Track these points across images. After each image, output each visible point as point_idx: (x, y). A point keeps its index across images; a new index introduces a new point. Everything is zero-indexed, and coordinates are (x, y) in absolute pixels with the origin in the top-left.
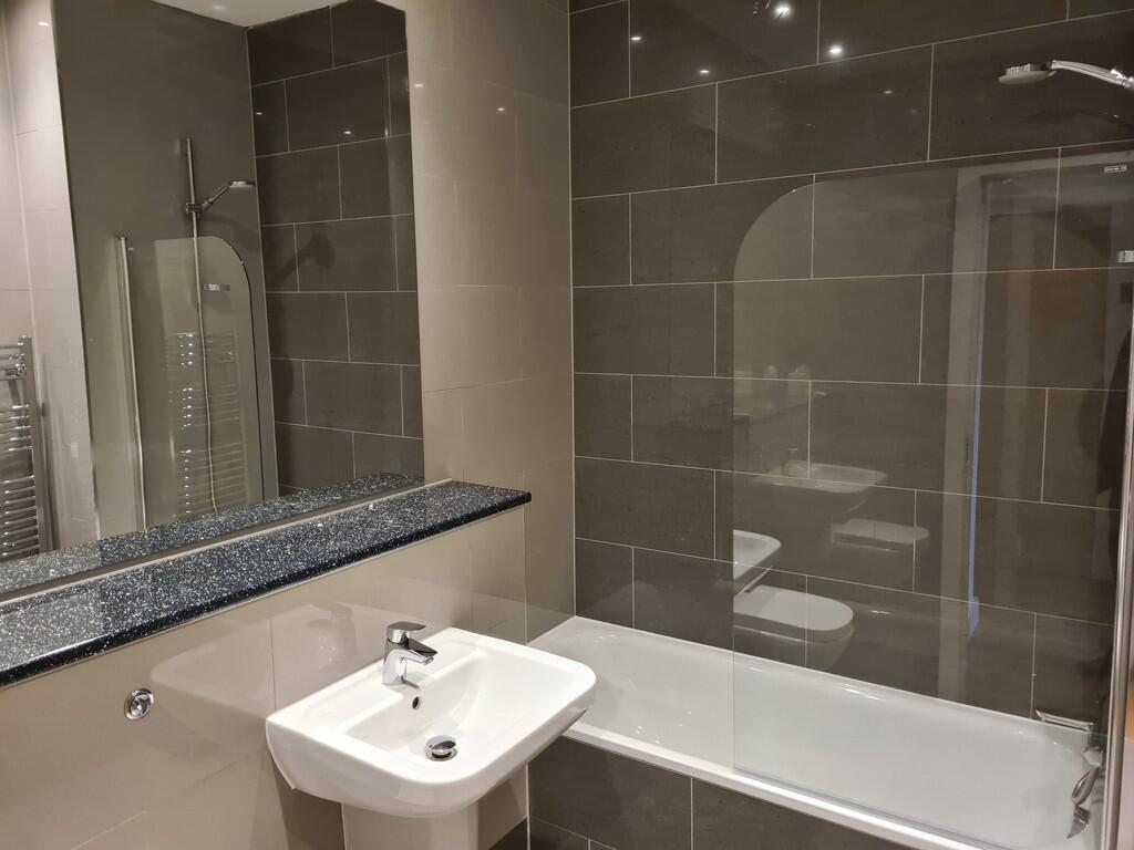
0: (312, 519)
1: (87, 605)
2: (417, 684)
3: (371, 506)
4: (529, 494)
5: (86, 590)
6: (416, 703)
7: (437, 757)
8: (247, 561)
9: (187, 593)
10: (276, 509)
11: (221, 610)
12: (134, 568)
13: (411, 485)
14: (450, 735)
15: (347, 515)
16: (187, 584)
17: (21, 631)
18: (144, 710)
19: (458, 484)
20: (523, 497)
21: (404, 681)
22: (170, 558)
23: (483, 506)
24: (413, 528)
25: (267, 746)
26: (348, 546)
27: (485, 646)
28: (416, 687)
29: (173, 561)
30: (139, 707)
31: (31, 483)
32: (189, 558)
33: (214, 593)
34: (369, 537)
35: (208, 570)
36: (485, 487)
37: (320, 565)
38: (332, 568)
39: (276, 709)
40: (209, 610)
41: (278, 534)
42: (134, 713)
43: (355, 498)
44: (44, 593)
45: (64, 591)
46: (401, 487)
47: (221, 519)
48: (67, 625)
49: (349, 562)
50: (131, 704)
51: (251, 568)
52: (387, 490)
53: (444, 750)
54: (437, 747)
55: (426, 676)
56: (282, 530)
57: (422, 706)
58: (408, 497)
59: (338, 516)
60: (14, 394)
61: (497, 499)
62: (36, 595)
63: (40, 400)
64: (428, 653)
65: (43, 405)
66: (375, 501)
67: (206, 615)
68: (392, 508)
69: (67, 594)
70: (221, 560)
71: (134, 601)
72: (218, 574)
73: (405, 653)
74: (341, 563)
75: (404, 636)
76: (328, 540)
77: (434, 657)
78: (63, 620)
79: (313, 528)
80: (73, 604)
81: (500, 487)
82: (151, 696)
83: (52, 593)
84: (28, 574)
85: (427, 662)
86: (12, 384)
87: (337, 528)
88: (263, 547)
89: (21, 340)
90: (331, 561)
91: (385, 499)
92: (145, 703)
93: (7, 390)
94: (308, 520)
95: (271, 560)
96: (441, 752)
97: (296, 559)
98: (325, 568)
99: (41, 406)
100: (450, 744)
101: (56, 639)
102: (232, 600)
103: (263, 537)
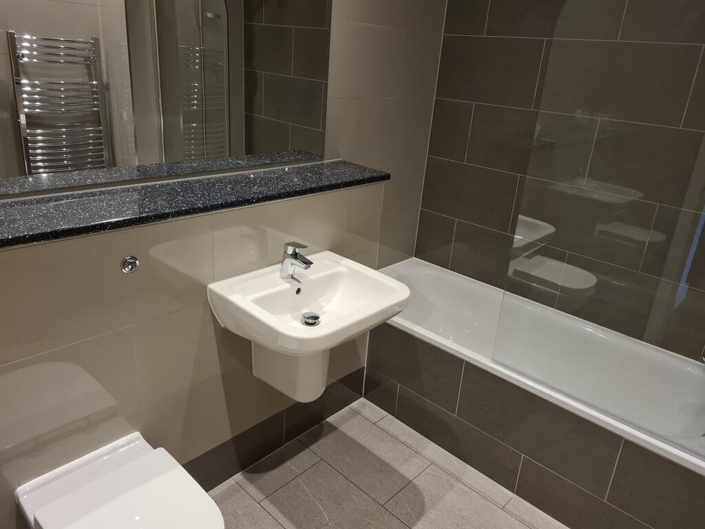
0: (248, 172)
1: (103, 202)
2: (300, 280)
3: (287, 169)
4: (389, 175)
5: (105, 195)
6: (298, 291)
7: (308, 324)
8: (202, 191)
9: (162, 205)
10: (228, 163)
11: (181, 218)
12: (135, 185)
13: (315, 160)
14: (317, 313)
15: (270, 172)
16: (163, 199)
17: (62, 212)
18: (132, 269)
19: (345, 163)
20: (385, 176)
21: (293, 278)
22: (158, 183)
23: (357, 178)
24: (308, 185)
25: (208, 301)
26: (265, 190)
27: (347, 265)
28: (299, 282)
29: (159, 185)
30: (130, 267)
31: (100, 132)
32: (169, 184)
33: (177, 207)
34: (280, 187)
35: (178, 194)
36: (362, 167)
37: (245, 200)
38: (253, 203)
39: (214, 281)
40: (173, 216)
41: (225, 177)
42: (126, 269)
43: (278, 163)
44: (81, 192)
45: (92, 193)
46: (308, 160)
47: (194, 165)
48: (88, 212)
49: (264, 201)
50: (125, 264)
51: (203, 195)
52: (299, 161)
53: (312, 320)
54: (309, 318)
55: (307, 277)
56: (229, 176)
57: (301, 293)
58: (311, 167)
59: (265, 172)
60: (90, 74)
61: (367, 175)
62: (76, 193)
63: (105, 80)
64: (308, 263)
65: (107, 83)
66: (290, 166)
67: (170, 219)
68: (298, 172)
69: (93, 195)
70: (187, 187)
71: (130, 204)
72: (183, 196)
73: (294, 261)
74: (259, 201)
75: (294, 251)
76: (254, 185)
77: (311, 266)
78: (87, 209)
79: (247, 177)
80: (95, 201)
81: (372, 168)
82: (137, 262)
83: (85, 193)
84: (75, 180)
85: (306, 268)
86: (88, 67)
87: (262, 179)
88: (214, 184)
89: (93, 39)
90: (253, 198)
91: (297, 166)
92: (133, 264)
93: (86, 71)
94: (246, 172)
95: (216, 193)
96: (310, 321)
97: (231, 194)
98: (248, 202)
99: (105, 84)
100: (316, 318)
101: (80, 219)
102: (187, 212)
103: (216, 179)
